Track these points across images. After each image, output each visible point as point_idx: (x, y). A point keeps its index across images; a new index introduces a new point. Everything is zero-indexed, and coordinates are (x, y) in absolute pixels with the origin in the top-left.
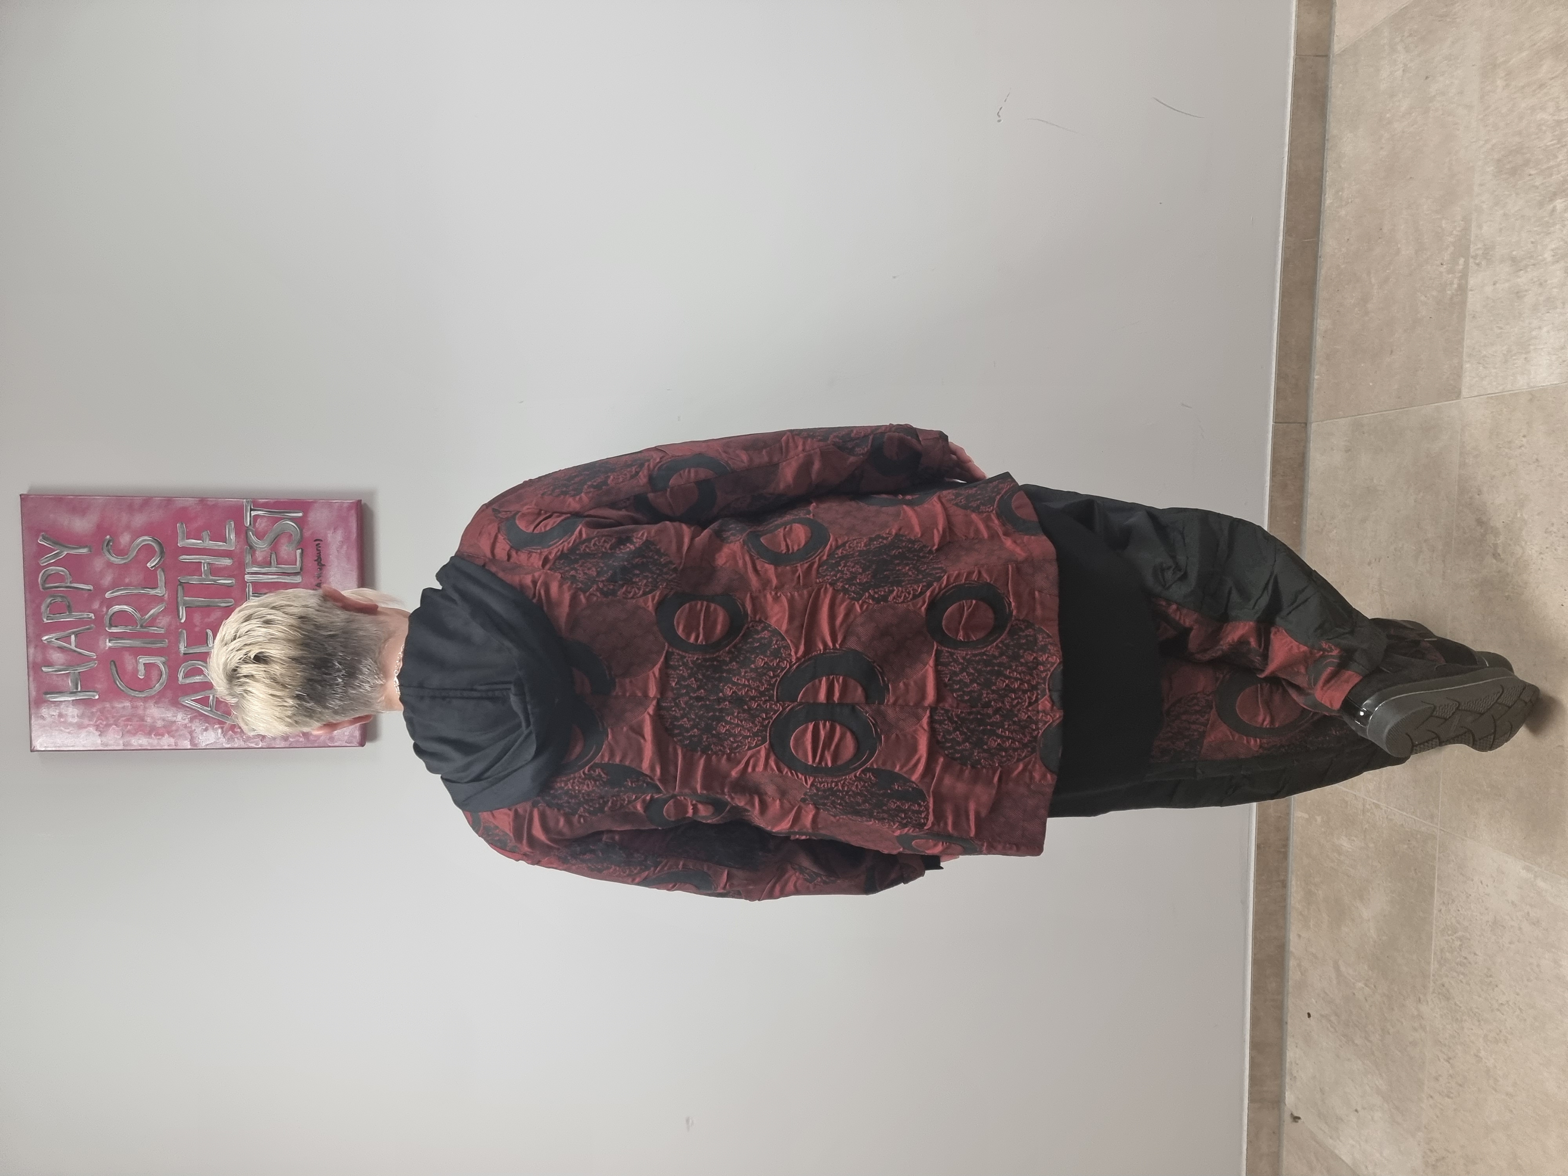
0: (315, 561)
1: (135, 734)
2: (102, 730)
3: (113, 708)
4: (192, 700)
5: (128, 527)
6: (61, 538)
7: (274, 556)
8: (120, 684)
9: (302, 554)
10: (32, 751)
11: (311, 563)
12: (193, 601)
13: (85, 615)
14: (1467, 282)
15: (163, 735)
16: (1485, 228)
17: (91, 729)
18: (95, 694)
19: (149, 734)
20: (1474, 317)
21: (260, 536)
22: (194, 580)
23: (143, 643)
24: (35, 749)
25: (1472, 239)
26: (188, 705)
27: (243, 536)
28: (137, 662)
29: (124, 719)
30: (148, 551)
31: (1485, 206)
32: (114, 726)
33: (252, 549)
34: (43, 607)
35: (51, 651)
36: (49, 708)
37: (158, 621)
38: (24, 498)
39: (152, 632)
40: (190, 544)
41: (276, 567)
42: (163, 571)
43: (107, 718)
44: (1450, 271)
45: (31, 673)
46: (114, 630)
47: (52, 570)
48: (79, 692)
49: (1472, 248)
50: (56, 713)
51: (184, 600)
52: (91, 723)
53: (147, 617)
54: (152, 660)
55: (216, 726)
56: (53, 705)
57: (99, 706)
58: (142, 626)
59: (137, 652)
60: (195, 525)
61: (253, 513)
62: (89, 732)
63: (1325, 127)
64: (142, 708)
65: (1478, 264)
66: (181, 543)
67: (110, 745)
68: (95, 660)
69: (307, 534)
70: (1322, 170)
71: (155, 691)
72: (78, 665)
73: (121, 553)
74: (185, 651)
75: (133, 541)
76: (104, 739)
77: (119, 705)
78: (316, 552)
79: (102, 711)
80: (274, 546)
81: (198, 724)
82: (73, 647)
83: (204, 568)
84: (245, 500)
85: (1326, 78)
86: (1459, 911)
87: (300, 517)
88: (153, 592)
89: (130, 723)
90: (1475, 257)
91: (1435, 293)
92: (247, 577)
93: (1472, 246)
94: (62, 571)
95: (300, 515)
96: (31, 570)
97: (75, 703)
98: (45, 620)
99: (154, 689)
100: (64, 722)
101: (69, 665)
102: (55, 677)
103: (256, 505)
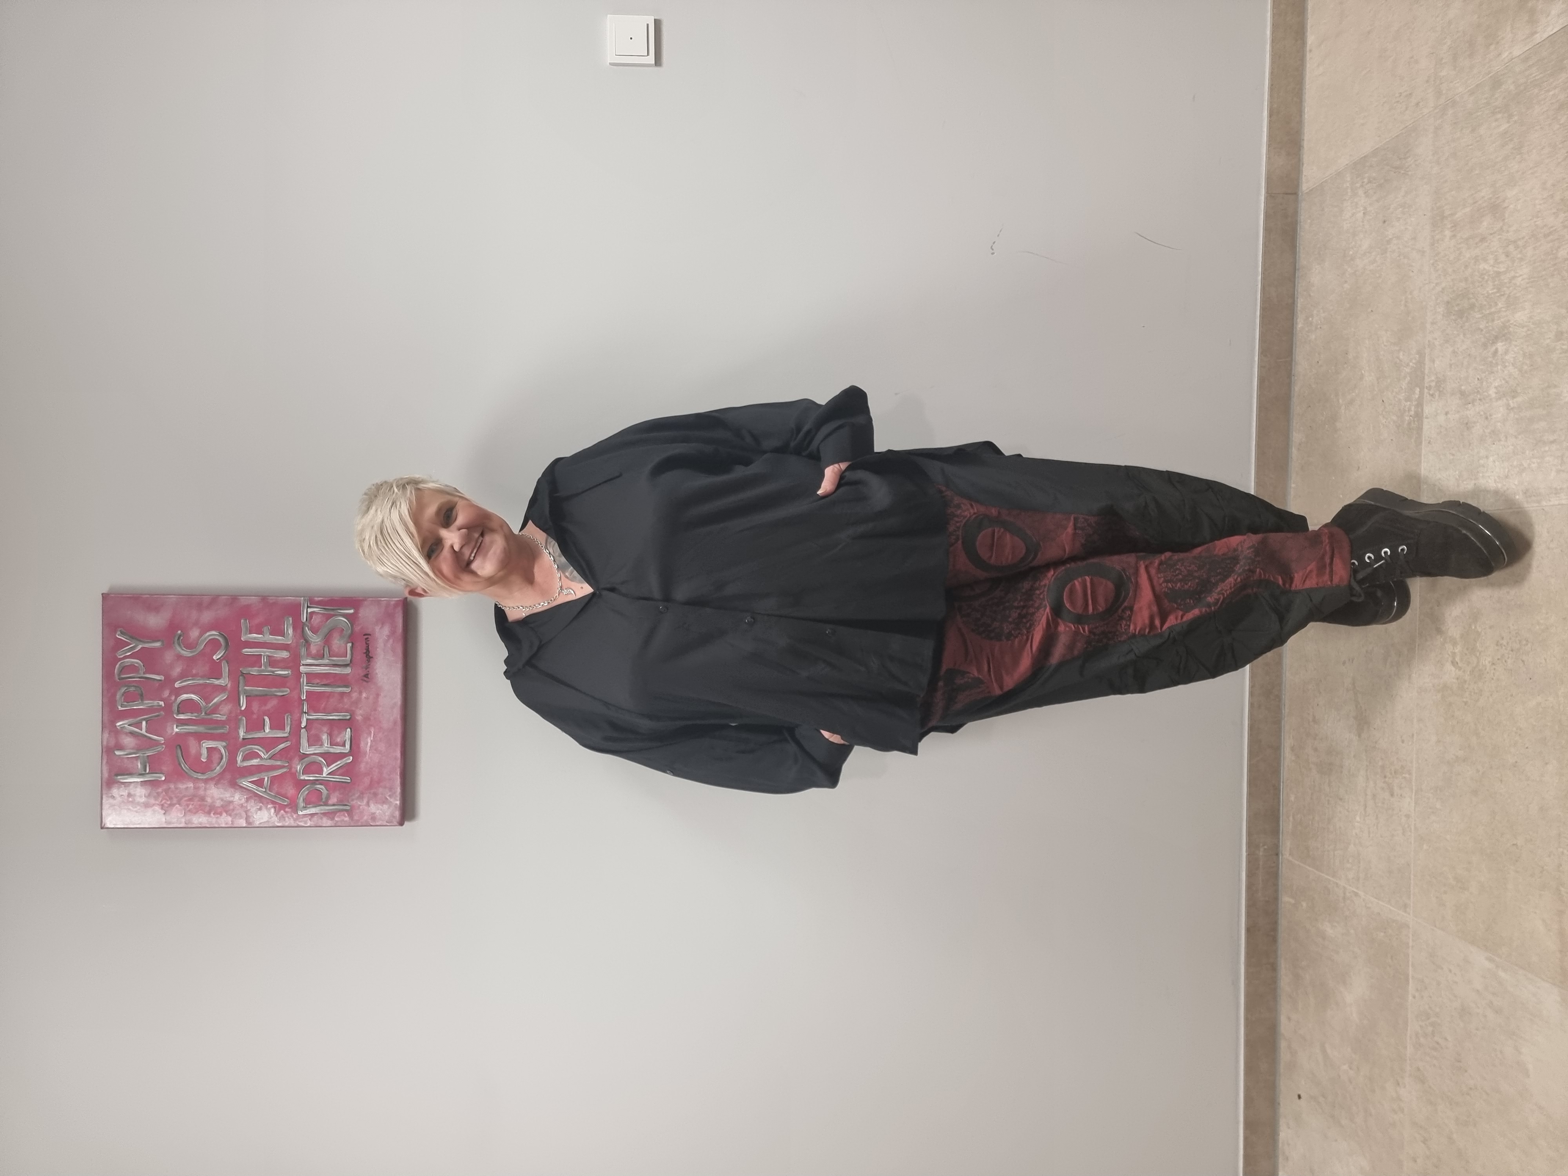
0: (364, 653)
1: (195, 813)
2: (166, 809)
3: (176, 789)
4: (250, 782)
5: (196, 624)
6: (137, 633)
7: (326, 649)
8: (184, 766)
9: (352, 647)
10: (102, 828)
11: (360, 656)
12: (252, 690)
13: (155, 703)
14: (1422, 410)
15: (221, 814)
16: (1437, 362)
17: (157, 808)
18: (161, 775)
19: (209, 813)
20: (1429, 443)
21: (315, 631)
22: (254, 671)
23: (207, 729)
24: (106, 826)
25: (1427, 371)
26: (245, 786)
27: (299, 631)
28: (200, 746)
29: (186, 799)
30: (214, 645)
31: (1437, 343)
32: (178, 806)
33: (307, 643)
34: (118, 697)
35: (123, 736)
36: (119, 788)
37: (220, 708)
38: (105, 597)
39: (215, 718)
40: (251, 638)
41: (329, 660)
42: (228, 663)
43: (171, 798)
44: (1408, 399)
45: (105, 757)
46: (182, 717)
47: (128, 662)
48: (148, 774)
49: (1427, 380)
50: (125, 793)
51: (245, 689)
52: (157, 802)
53: (210, 705)
54: (214, 745)
55: (269, 806)
56: (123, 786)
57: (165, 787)
58: (206, 713)
59: (200, 737)
60: (257, 621)
61: (310, 610)
62: (154, 811)
63: (1295, 258)
64: (203, 788)
65: (1432, 395)
66: (244, 637)
67: (173, 823)
68: (162, 744)
69: (357, 629)
70: (1293, 297)
71: (215, 773)
72: (148, 749)
73: (189, 646)
74: (243, 736)
75: (201, 635)
76: (168, 818)
77: (182, 786)
78: (365, 645)
79: (167, 791)
80: (327, 640)
81: (253, 804)
82: (144, 732)
83: (264, 660)
84: (302, 598)
85: (1296, 213)
86: (1431, 997)
87: (351, 614)
88: (217, 682)
89: (192, 803)
90: (1429, 388)
91: (1395, 418)
92: (302, 669)
93: (1426, 377)
94: (137, 663)
95: (352, 611)
96: (109, 662)
97: (144, 783)
98: (119, 707)
99: (215, 771)
100: (132, 802)
101: (138, 749)
102: (126, 761)
103: (312, 602)
